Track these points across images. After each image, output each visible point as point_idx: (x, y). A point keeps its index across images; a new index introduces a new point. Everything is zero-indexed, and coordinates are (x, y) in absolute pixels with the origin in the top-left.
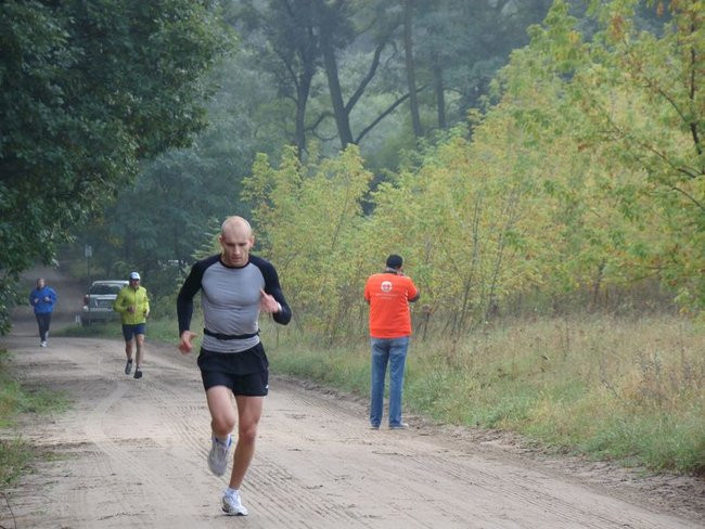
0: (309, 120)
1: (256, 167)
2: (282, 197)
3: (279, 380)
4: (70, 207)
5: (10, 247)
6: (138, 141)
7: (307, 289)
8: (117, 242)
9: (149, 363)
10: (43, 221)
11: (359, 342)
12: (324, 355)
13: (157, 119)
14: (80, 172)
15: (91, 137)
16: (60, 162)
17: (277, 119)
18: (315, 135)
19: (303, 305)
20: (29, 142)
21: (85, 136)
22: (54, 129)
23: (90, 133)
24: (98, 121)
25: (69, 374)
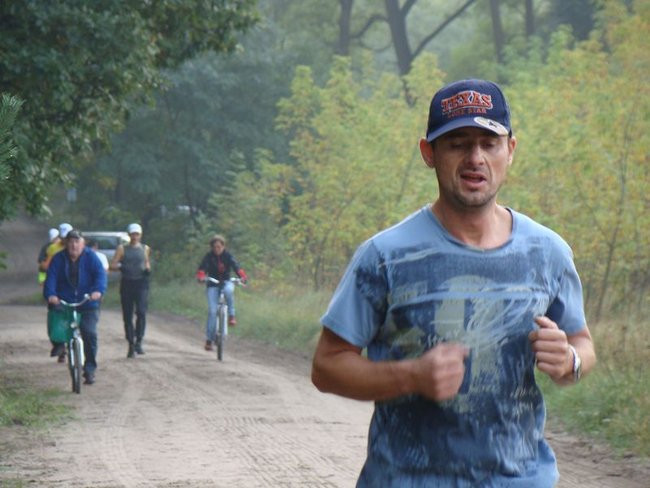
0: (354, 25)
1: (296, 84)
4: (68, 133)
6: (159, 44)
10: (30, 153)
13: (187, 11)
14: (81, 85)
15: (97, 35)
16: (54, 70)
20: (11, 42)
21: (88, 34)
22: (45, 23)
23: (95, 30)
24: (107, 14)
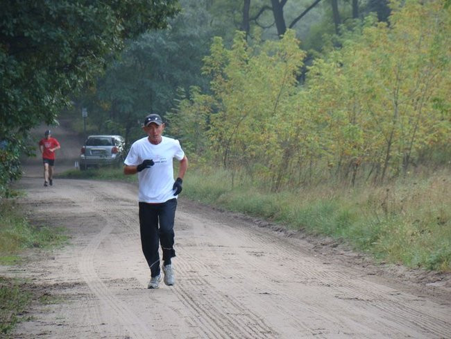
0: (252, 13)
1: (213, 48)
2: (233, 71)
3: (236, 217)
4: (68, 77)
5: (20, 110)
6: (123, 24)
7: (255, 143)
8: (107, 106)
9: (132, 202)
10: (47, 89)
11: (298, 186)
12: (273, 198)
13: (139, 5)
14: (76, 49)
15: (85, 20)
16: (60, 41)
17: (228, 12)
18: (257, 24)
19: (252, 156)
20: (35, 23)
21: (80, 20)
22: (55, 13)
23: (84, 16)
24: (91, 7)
25: (69, 210)
